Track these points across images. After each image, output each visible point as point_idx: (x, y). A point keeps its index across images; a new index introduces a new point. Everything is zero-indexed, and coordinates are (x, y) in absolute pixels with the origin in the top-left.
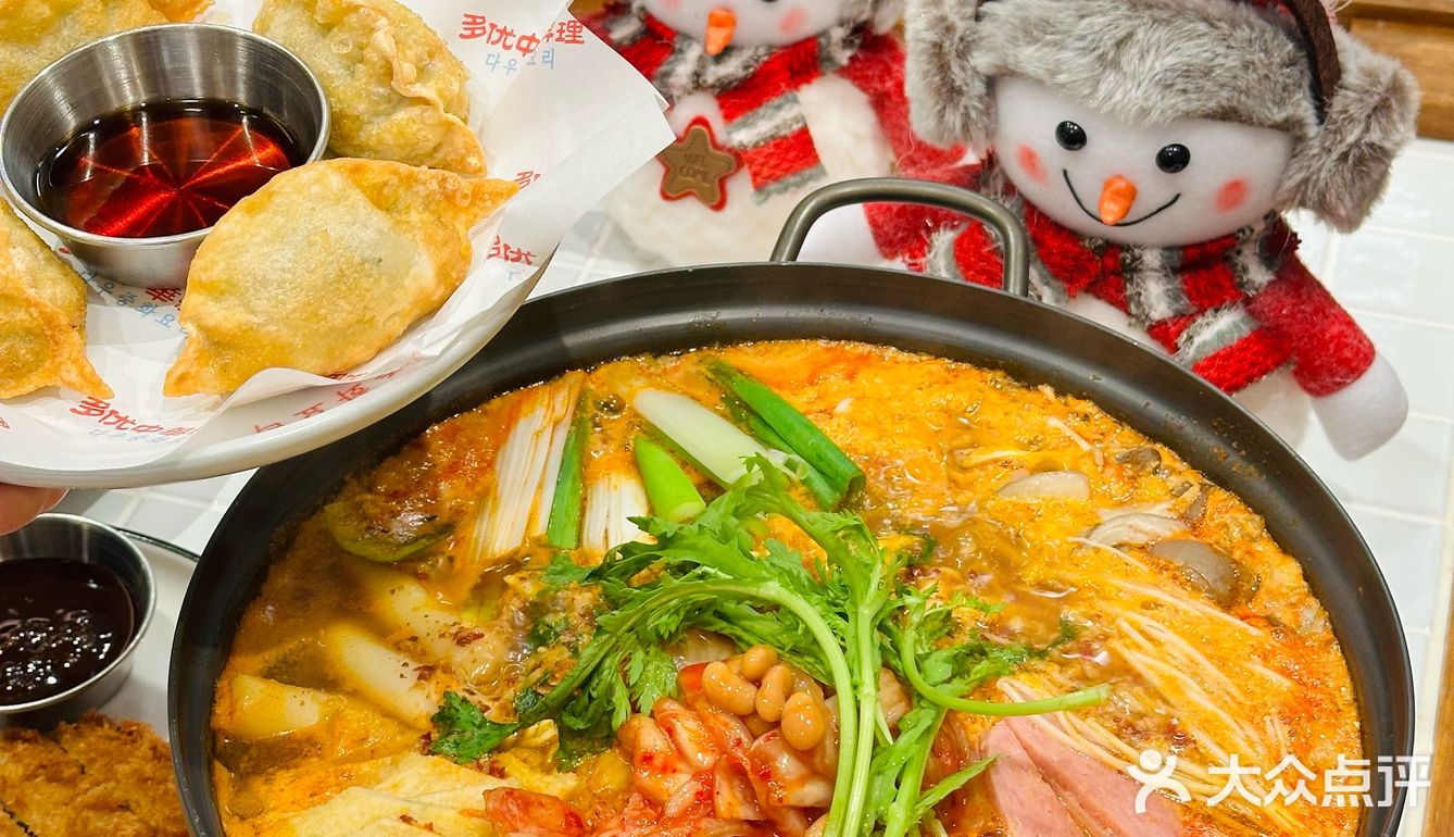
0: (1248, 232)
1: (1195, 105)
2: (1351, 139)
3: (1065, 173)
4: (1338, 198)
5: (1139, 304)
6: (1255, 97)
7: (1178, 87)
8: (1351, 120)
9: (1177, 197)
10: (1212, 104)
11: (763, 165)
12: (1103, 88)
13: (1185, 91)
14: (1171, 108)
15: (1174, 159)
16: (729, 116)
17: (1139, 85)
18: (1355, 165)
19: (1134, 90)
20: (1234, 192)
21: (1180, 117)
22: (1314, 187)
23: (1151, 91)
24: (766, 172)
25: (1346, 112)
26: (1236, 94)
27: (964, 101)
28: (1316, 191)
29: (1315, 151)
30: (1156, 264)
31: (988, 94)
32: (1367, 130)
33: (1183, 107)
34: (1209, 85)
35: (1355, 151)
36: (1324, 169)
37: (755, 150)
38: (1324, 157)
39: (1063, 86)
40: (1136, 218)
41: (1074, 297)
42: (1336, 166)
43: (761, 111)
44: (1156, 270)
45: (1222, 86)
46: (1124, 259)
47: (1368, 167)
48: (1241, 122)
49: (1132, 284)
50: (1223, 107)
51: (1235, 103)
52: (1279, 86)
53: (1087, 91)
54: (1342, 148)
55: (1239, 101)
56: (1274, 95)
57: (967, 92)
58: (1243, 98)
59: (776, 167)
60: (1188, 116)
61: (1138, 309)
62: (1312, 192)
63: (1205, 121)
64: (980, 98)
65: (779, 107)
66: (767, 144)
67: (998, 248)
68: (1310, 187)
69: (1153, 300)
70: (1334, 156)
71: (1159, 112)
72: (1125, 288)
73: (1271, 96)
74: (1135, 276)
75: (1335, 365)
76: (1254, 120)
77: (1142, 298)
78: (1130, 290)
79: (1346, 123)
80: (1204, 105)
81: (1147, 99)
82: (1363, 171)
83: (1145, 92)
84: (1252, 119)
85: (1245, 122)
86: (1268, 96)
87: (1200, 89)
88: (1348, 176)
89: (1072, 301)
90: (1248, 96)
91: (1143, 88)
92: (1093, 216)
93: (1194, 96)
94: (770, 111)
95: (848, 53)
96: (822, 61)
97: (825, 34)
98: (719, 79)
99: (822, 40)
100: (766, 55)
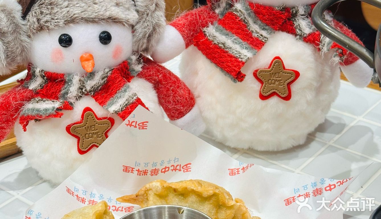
5: (300, 29)
16: (101, 102)
30: (303, 12)
43: (118, 95)
44: (303, 15)
46: (293, 12)
49: (296, 22)
69: (304, 27)
72: (293, 23)
74: (296, 19)
77: (301, 27)
78: (296, 24)
94: (122, 94)
95: (140, 66)
96: (131, 72)
97: (129, 58)
98: (92, 87)
99: (129, 61)
100: (110, 71)
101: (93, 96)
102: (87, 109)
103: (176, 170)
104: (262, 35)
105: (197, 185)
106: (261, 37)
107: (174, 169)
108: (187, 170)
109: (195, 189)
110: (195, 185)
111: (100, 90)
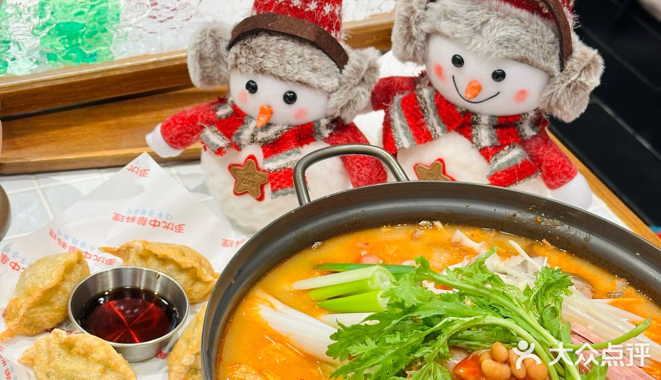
0: (526, 115)
1: (509, 54)
2: (573, 79)
3: (453, 77)
4: (564, 102)
5: (477, 138)
6: (535, 54)
7: (503, 45)
8: (574, 71)
9: (498, 93)
10: (517, 55)
11: (277, 180)
12: (473, 42)
13: (507, 47)
14: (501, 53)
15: (499, 76)
16: (266, 156)
17: (489, 42)
18: (573, 90)
19: (486, 43)
20: (522, 95)
21: (504, 58)
22: (555, 97)
23: (493, 45)
24: (278, 184)
25: (572, 67)
26: (528, 52)
27: (415, 42)
28: (556, 98)
29: (558, 82)
30: (486, 122)
31: (426, 41)
32: (580, 76)
33: (505, 53)
34: (517, 46)
35: (574, 84)
36: (560, 89)
37: (274, 173)
38: (561, 85)
39: (457, 39)
40: (480, 100)
41: (450, 132)
42: (565, 89)
43: (281, 155)
44: (486, 125)
45: (523, 47)
46: (473, 118)
47: (579, 92)
48: (529, 64)
49: (475, 130)
50: (522, 56)
51: (527, 55)
52: (546, 51)
53: (467, 42)
54: (569, 82)
55: (529, 55)
56: (543, 55)
57: (418, 39)
58: (530, 54)
59: (283, 182)
60: (507, 58)
61: (476, 140)
62: (554, 98)
63: (514, 61)
64: (422, 42)
65: (289, 154)
66: (281, 171)
67: (421, 107)
68: (553, 96)
69: (483, 138)
70: (565, 85)
71: (495, 54)
72: (472, 130)
73: (542, 55)
74: (477, 126)
75: (561, 174)
76: (534, 64)
77: (479, 136)
78: (474, 132)
79: (571, 72)
80: (514, 54)
81: (491, 48)
82: (576, 93)
83: (491, 45)
84: (533, 63)
85: (530, 64)
86: (541, 55)
87: (513, 47)
88: (569, 94)
89: (449, 133)
90: (532, 53)
91: (490, 44)
92: (462, 97)
93: (510, 50)
94: (285, 156)
95: (329, 131)
96: (315, 134)
97: (318, 121)
98: (263, 139)
99: (316, 124)
100: (287, 129)
101: (262, 147)
102: (252, 157)
103: (167, 228)
104: (435, 131)
105: (178, 255)
106: (434, 132)
107: (165, 227)
108: (179, 230)
109: (174, 259)
110: (176, 254)
111: (270, 144)
